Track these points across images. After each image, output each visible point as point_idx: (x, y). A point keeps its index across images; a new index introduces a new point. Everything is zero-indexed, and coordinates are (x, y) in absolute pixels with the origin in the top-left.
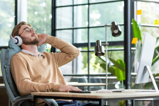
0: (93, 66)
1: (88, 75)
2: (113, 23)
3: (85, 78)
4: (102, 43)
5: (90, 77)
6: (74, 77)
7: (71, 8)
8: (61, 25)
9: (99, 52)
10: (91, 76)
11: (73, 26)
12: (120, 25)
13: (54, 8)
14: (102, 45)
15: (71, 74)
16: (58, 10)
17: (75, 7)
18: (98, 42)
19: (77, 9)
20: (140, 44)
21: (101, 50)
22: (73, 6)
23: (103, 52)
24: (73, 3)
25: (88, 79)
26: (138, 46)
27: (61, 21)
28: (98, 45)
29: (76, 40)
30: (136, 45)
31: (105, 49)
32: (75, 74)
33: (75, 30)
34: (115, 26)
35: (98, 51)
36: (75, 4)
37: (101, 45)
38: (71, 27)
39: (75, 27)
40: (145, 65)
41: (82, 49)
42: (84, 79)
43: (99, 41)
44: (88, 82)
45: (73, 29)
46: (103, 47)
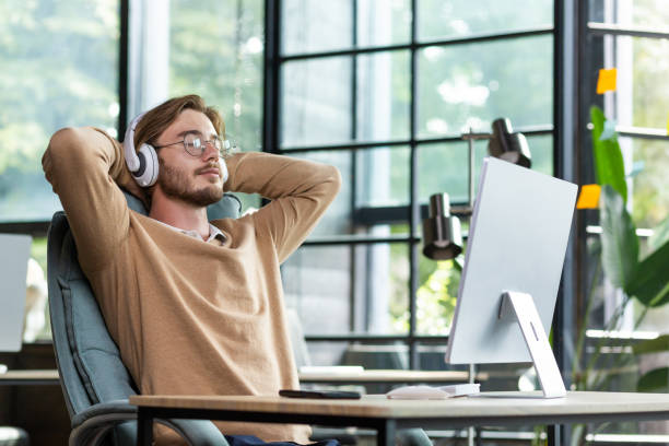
0: (441, 302)
1: (411, 340)
2: (499, 125)
3: (401, 349)
4: (452, 205)
5: (420, 349)
6: (358, 348)
7: (346, 61)
8: (300, 132)
9: (441, 243)
10: (423, 344)
11: (354, 135)
12: (527, 134)
13: (273, 62)
14: (452, 214)
15: (344, 332)
16: (289, 71)
17: (362, 59)
18: (438, 201)
19: (370, 65)
20: (618, 209)
21: (447, 233)
22: (354, 53)
23: (458, 241)
24: (355, 41)
25: (411, 353)
26: (609, 219)
27: (301, 117)
28: (435, 213)
29: (367, 196)
30: (603, 215)
31: (466, 233)
32: (359, 332)
33: (361, 154)
34: (507, 135)
35: (435, 237)
36: (362, 44)
37: (447, 214)
38: (345, 140)
39: (361, 139)
40: (504, 291)
41: (393, 231)
42: (396, 354)
43: (441, 196)
44: (411, 367)
45: (353, 148)
46: (455, 221)
